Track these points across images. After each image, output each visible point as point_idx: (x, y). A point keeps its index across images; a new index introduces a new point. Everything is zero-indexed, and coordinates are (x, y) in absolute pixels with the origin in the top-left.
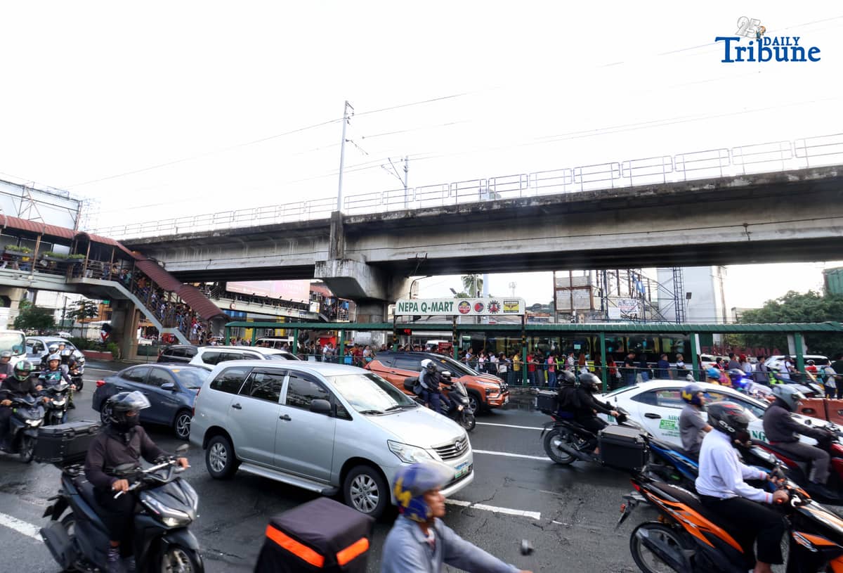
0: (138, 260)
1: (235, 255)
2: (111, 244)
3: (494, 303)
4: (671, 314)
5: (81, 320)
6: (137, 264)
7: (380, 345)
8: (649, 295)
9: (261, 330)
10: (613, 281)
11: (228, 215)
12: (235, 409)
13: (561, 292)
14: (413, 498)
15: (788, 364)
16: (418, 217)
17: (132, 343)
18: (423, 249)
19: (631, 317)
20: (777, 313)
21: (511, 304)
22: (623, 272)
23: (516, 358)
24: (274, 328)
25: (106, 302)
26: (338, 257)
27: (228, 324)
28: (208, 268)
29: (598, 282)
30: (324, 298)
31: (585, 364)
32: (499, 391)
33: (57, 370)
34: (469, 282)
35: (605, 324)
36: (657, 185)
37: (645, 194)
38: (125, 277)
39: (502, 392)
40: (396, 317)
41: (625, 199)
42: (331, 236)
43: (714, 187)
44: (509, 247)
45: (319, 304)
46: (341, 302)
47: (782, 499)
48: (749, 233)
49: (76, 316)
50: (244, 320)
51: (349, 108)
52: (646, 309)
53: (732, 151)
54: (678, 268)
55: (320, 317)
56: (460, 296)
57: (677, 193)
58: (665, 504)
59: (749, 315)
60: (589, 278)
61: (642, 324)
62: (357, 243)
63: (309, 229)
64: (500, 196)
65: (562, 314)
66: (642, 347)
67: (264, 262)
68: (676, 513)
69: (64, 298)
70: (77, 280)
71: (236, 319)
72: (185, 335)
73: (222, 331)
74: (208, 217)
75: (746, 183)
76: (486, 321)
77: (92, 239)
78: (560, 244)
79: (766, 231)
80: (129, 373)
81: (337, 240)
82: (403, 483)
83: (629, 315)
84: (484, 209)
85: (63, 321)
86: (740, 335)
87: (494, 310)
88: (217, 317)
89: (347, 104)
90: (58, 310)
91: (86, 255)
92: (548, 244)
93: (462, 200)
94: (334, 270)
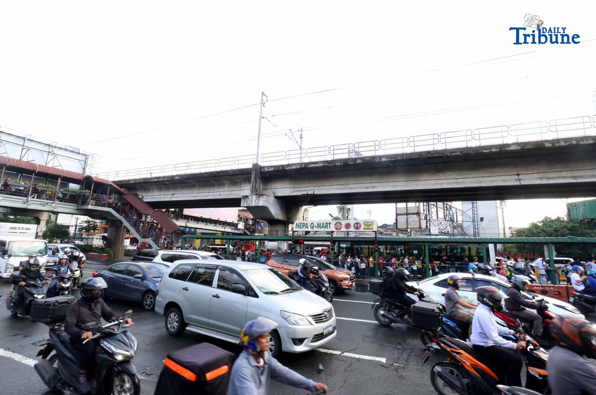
0: (125, 194)
1: (189, 191)
2: (107, 183)
3: (357, 223)
4: (470, 231)
5: (87, 233)
6: (124, 196)
7: (284, 250)
8: (457, 219)
9: (206, 240)
10: (434, 210)
11: (185, 165)
12: (184, 291)
13: (400, 216)
14: (251, 340)
15: (544, 263)
16: (309, 168)
17: (121, 248)
18: (312, 188)
19: (445, 233)
20: (538, 230)
21: (368, 224)
22: (440, 204)
23: (371, 259)
24: (214, 239)
25: (104, 221)
26: (257, 193)
27: (184, 236)
28: (172, 200)
29: (424, 210)
30: (247, 219)
31: (415, 263)
32: (349, 279)
33: (65, 265)
34: (341, 210)
35: (429, 237)
36: (462, 148)
37: (455, 154)
38: (116, 205)
39: (351, 280)
40: (294, 232)
41: (441, 157)
42: (252, 179)
43: (498, 150)
44: (367, 188)
45: (244, 223)
46: (258, 222)
47: (522, 347)
48: (520, 179)
49: (84, 230)
50: (195, 233)
51: (264, 97)
52: (454, 228)
53: (510, 127)
54: (475, 202)
55: (245, 232)
56: (336, 219)
57: (475, 154)
58: (451, 351)
59: (520, 232)
60: (418, 207)
61: (452, 237)
62: (269, 184)
63: (238, 175)
64: (362, 155)
65: (401, 230)
66: (457, 252)
67: (208, 196)
68: (458, 356)
69: (76, 219)
70: (84, 207)
71: (190, 233)
72: (156, 243)
73: (180, 241)
74: (172, 166)
75: (519, 148)
76: (352, 235)
77: (95, 180)
78: (400, 186)
79: (531, 178)
80: (113, 267)
81: (256, 182)
82: (245, 331)
83: (444, 231)
84: (352, 163)
85: (75, 233)
86: (514, 244)
87: (357, 228)
88: (177, 232)
89: (263, 94)
90: (72, 226)
91: (91, 190)
92: (392, 186)
93: (337, 157)
94: (254, 201)
